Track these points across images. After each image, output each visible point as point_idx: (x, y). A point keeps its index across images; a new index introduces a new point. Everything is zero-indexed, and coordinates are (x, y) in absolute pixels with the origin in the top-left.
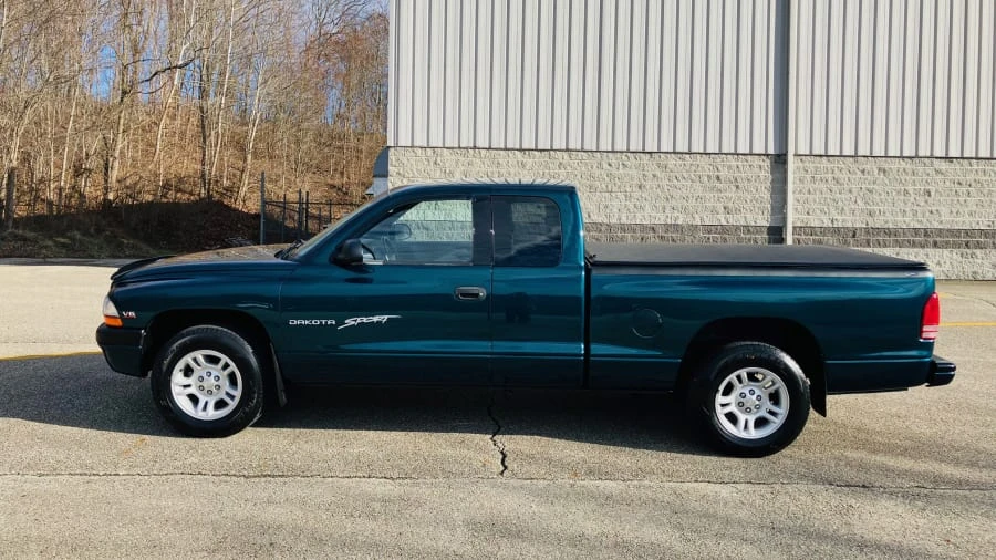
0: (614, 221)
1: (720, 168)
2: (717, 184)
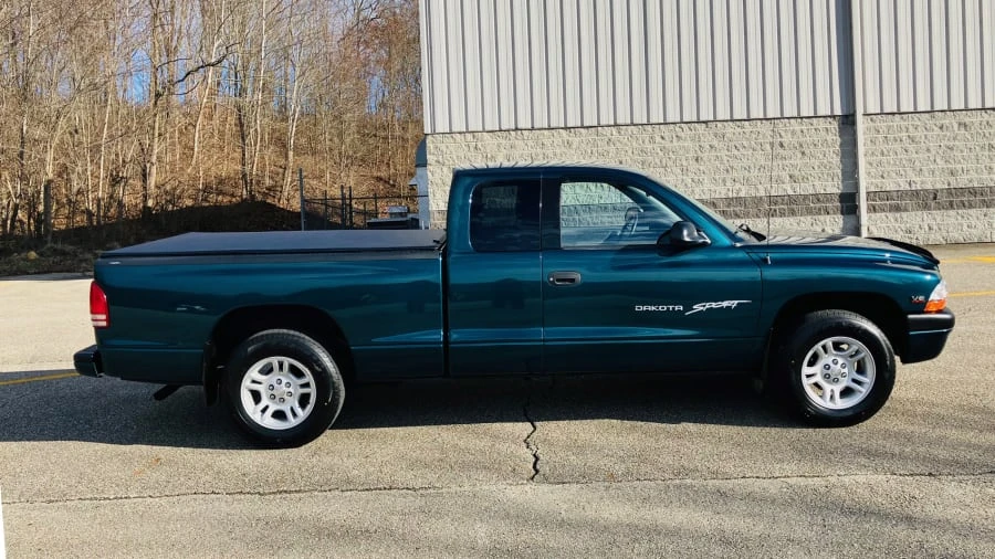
1: (783, 134)
2: (781, 151)
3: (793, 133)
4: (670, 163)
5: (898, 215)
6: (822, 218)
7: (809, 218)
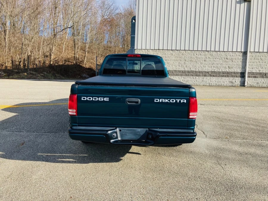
0: (197, 70)
1: (228, 56)
2: (227, 60)
3: (230, 55)
4: (198, 61)
5: (255, 79)
6: (235, 78)
7: (232, 78)
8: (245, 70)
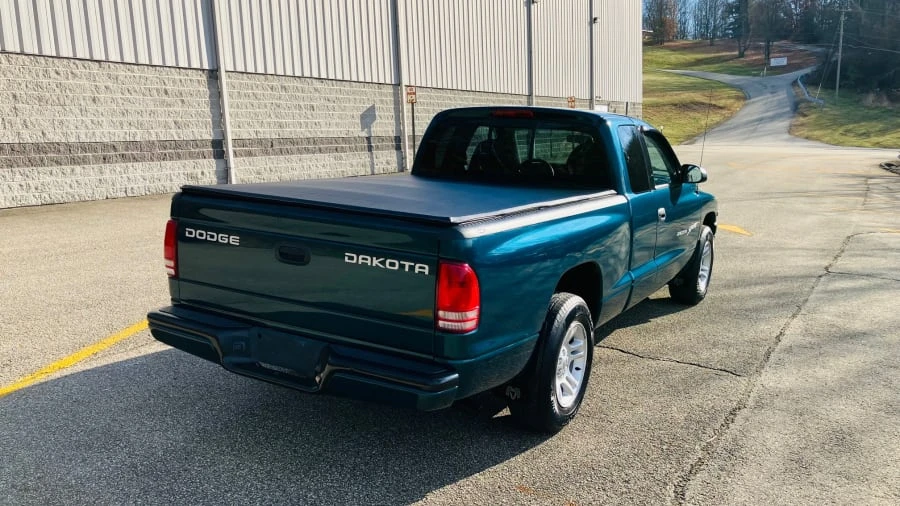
1: (167, 82)
2: (165, 98)
3: (174, 82)
6: (200, 161)
7: (191, 161)
8: (224, 134)
